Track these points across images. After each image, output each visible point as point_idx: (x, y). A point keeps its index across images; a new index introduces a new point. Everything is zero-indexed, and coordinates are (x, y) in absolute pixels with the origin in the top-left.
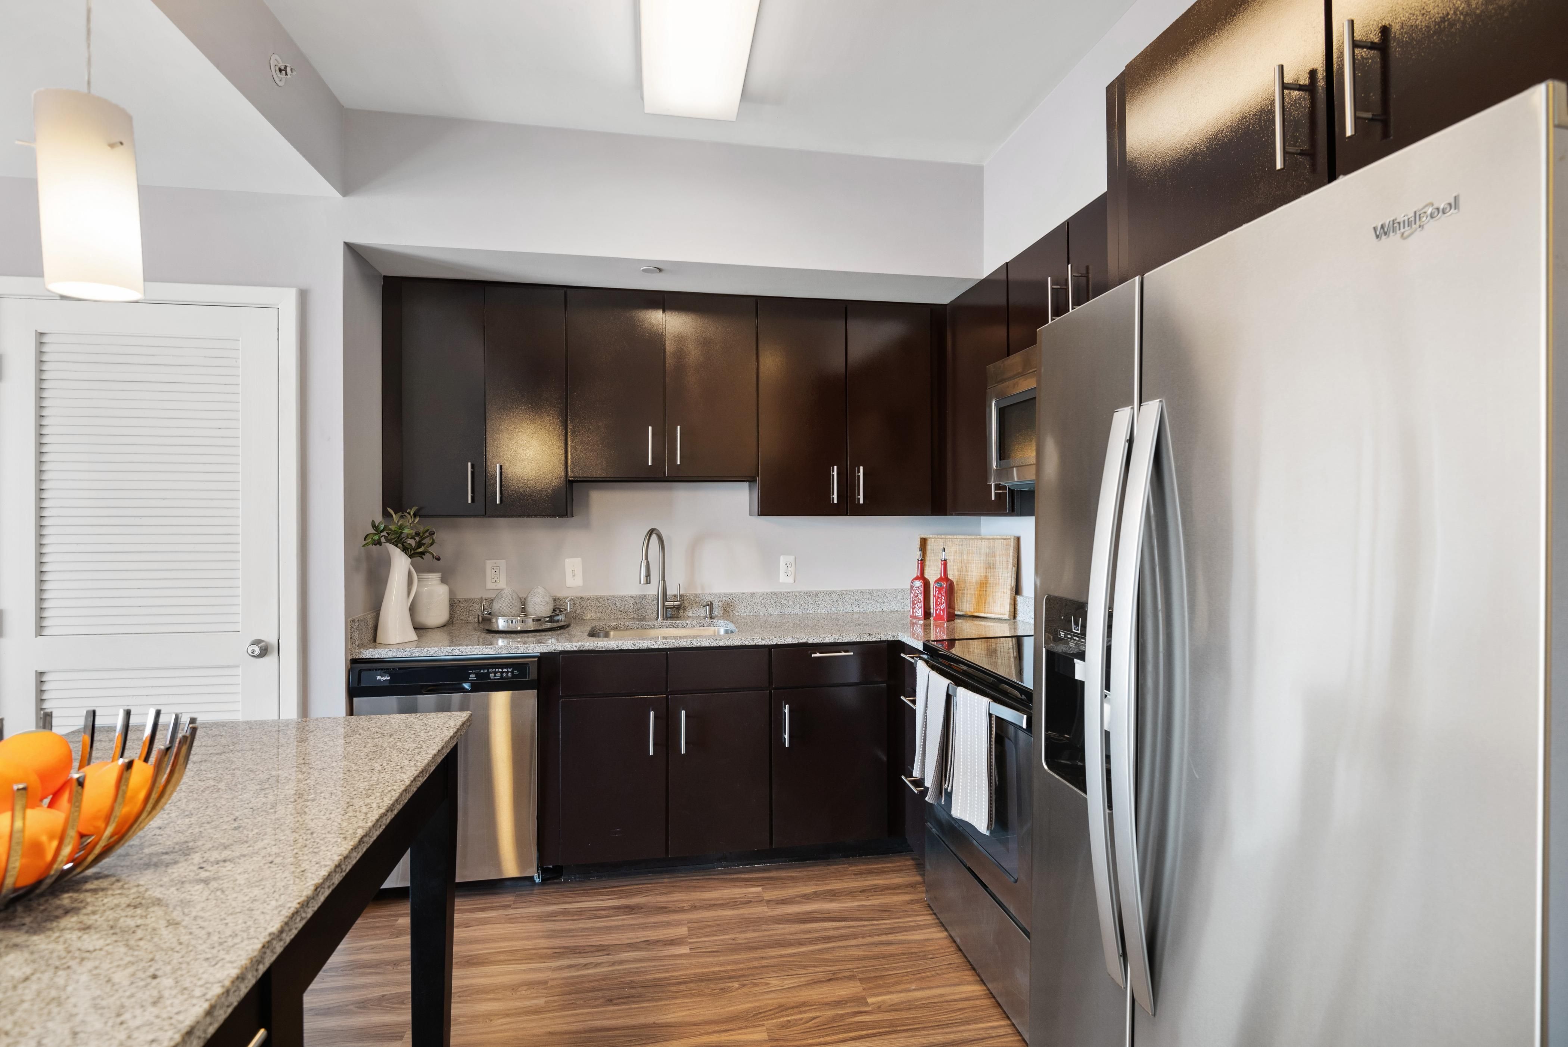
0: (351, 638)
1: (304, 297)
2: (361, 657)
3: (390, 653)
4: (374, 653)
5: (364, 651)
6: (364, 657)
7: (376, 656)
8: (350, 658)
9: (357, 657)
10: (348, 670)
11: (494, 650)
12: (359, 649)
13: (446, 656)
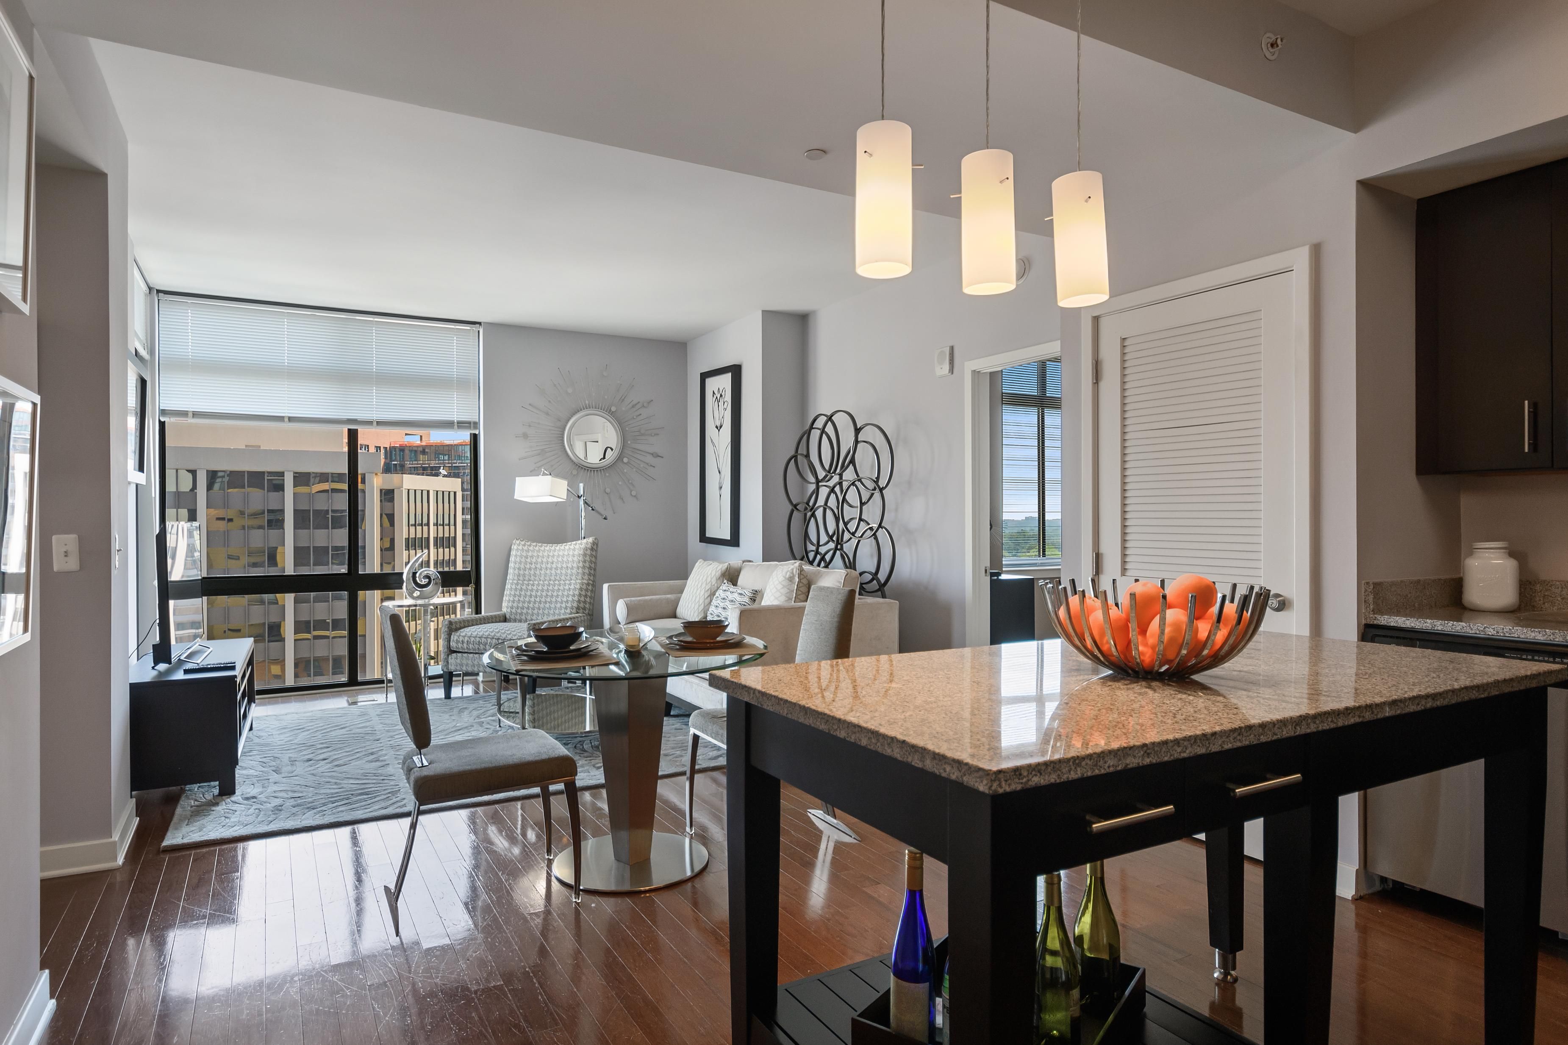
0: (1365, 601)
1: (1317, 252)
2: (1375, 622)
3: (1408, 622)
4: (1390, 620)
5: (1378, 617)
6: (1378, 623)
7: (1392, 624)
8: (1364, 622)
9: (1371, 623)
10: (1360, 634)
11: (1544, 636)
12: (1374, 614)
13: (1476, 633)
